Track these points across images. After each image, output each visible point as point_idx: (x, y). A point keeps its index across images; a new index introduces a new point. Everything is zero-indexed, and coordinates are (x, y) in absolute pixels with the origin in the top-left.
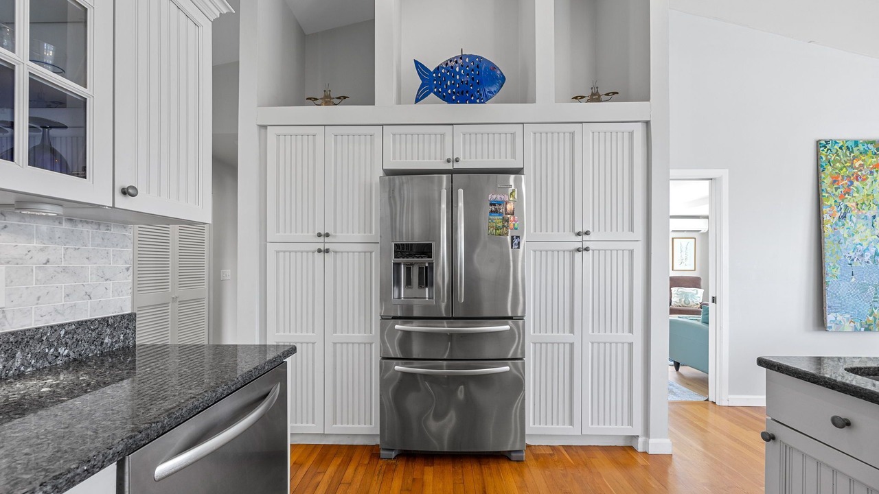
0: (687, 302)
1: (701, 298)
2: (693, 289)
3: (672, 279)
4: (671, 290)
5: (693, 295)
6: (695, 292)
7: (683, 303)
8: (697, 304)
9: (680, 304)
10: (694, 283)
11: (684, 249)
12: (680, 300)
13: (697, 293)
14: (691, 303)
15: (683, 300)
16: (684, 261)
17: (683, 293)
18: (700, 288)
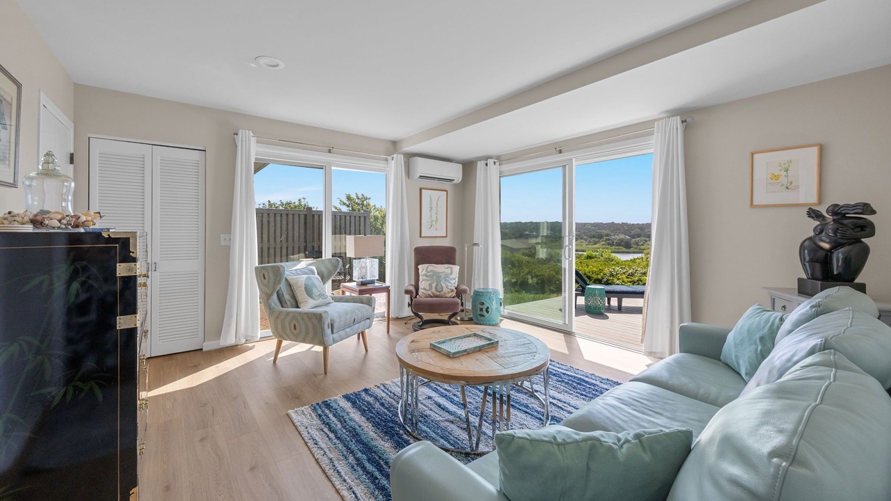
0: (439, 289)
1: (457, 280)
2: (446, 266)
3: (419, 251)
4: (417, 270)
5: (447, 276)
6: (449, 271)
7: (434, 290)
8: (452, 291)
9: (430, 293)
10: (445, 256)
11: (434, 206)
12: (430, 285)
13: (452, 272)
14: (445, 290)
15: (434, 285)
16: (434, 223)
17: (435, 273)
18: (454, 264)
